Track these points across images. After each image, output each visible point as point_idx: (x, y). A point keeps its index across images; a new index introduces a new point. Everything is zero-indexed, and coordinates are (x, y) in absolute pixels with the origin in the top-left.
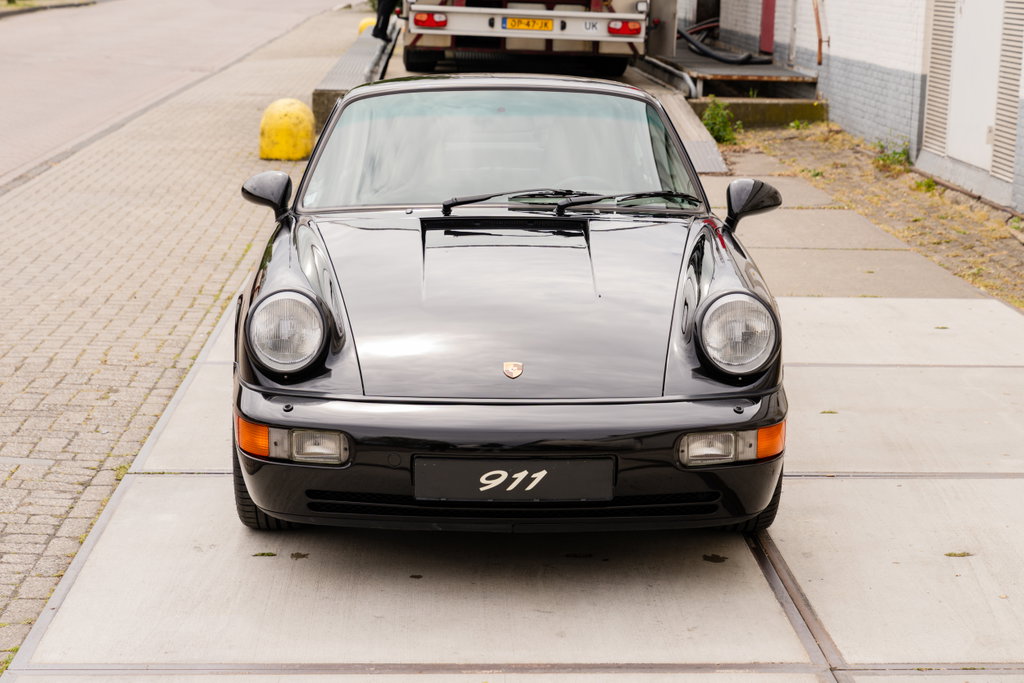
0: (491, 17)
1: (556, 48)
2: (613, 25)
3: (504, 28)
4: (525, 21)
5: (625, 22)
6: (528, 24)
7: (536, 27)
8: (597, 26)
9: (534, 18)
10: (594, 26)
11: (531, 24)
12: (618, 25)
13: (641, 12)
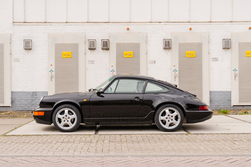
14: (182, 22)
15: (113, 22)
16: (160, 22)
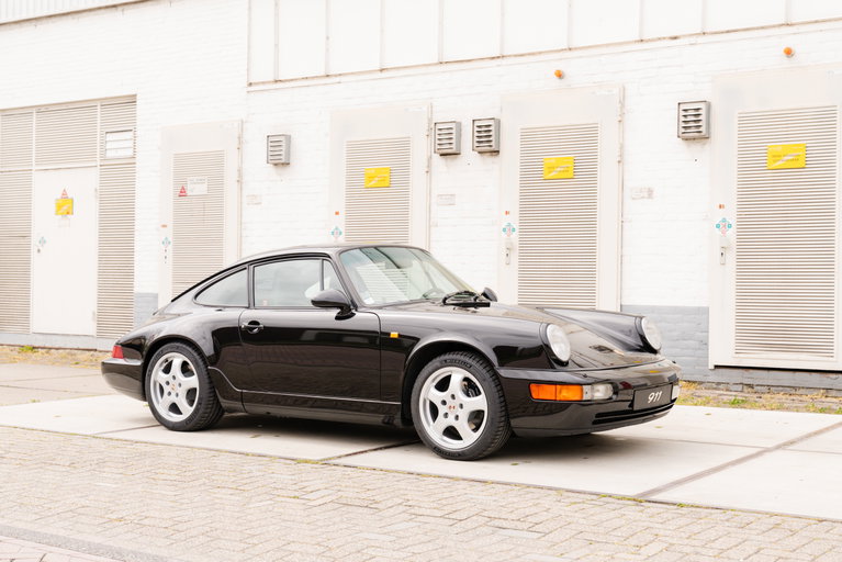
14: (757, 28)
15: (516, 56)
16: (675, 38)
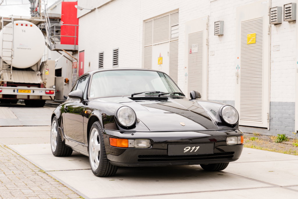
0: (14, 89)
1: (31, 98)
2: (47, 91)
3: (17, 92)
4: (23, 91)
5: (50, 91)
6: (24, 91)
7: (26, 92)
8: (43, 92)
9: (26, 90)
10: (42, 92)
11: (25, 91)
12: (48, 92)
13: (54, 88)
